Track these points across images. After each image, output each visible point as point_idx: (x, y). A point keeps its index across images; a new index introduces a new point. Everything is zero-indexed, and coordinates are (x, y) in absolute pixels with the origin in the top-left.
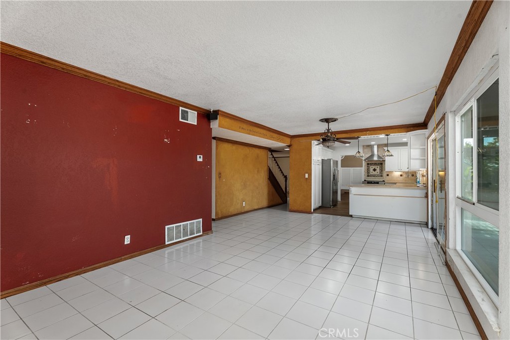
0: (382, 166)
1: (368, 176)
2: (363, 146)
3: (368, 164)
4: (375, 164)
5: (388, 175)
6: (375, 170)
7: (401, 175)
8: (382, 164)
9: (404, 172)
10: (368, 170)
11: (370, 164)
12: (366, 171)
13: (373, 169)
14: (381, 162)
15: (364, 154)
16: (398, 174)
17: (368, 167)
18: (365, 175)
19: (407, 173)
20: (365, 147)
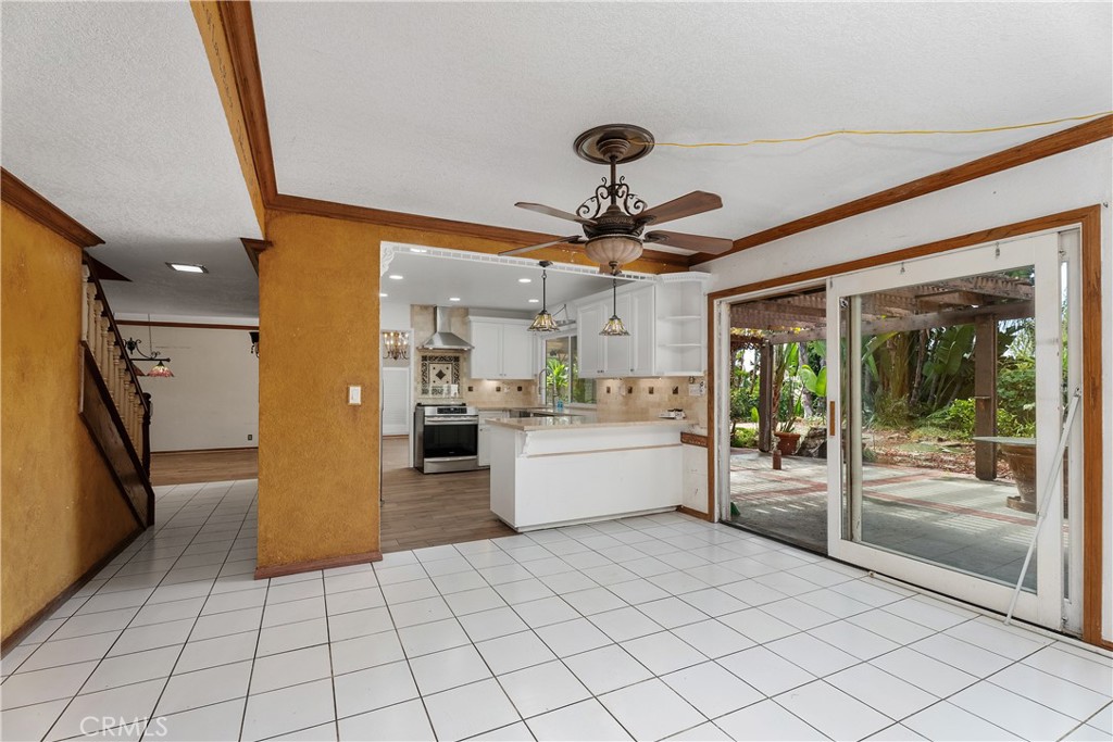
0: (458, 365)
1: (425, 392)
2: (412, 306)
3: (424, 358)
4: (442, 359)
5: (470, 389)
6: (441, 375)
7: (498, 389)
8: (457, 359)
9: (504, 382)
10: (424, 373)
11: (431, 358)
12: (420, 379)
13: (436, 372)
14: (457, 355)
15: (413, 330)
16: (493, 384)
17: (423, 366)
18: (416, 389)
19: (510, 383)
20: (417, 309)
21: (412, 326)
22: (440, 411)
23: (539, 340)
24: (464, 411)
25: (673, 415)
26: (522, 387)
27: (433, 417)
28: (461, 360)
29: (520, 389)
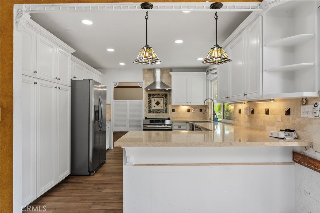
0: (167, 98)
1: (150, 112)
2: (144, 69)
3: (150, 95)
4: (159, 95)
5: (173, 110)
6: (158, 103)
7: (189, 111)
8: (166, 95)
9: (192, 107)
10: (150, 103)
11: (153, 95)
12: (147, 106)
13: (156, 102)
14: (166, 93)
15: (144, 81)
16: (185, 108)
17: (149, 99)
18: (145, 110)
19: (195, 107)
20: (146, 71)
21: (143, 80)
22: (151, 122)
23: (210, 83)
24: (164, 122)
25: (282, 135)
26: (202, 109)
27: (147, 125)
28: (168, 96)
29: (201, 110)
